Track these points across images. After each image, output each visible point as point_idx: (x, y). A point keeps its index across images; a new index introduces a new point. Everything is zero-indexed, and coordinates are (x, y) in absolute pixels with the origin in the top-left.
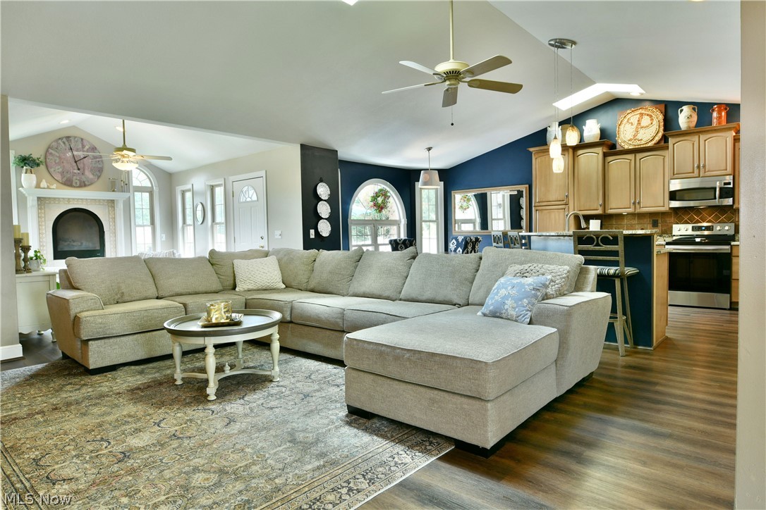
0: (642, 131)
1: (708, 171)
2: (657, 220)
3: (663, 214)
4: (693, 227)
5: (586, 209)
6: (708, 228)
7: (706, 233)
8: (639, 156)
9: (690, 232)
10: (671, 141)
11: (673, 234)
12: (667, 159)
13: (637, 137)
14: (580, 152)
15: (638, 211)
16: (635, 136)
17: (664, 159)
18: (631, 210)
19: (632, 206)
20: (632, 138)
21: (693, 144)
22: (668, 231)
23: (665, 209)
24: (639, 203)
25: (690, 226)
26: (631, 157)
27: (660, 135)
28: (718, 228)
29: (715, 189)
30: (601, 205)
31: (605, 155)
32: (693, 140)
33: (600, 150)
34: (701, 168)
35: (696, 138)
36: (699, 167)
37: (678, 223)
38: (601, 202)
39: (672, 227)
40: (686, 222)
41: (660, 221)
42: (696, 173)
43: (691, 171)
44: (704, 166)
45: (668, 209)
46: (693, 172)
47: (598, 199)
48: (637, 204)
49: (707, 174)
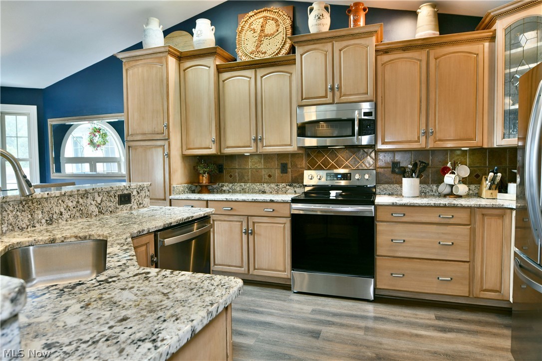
0: (266, 42)
1: (345, 95)
2: (286, 164)
3: (293, 155)
4: (327, 173)
5: (196, 147)
6: (345, 177)
7: (343, 183)
8: (261, 72)
9: (324, 182)
10: (299, 51)
11: (305, 184)
12: (294, 77)
13: (260, 49)
14: (188, 64)
15: (261, 150)
16: (258, 47)
17: (290, 77)
18: (252, 150)
19: (253, 144)
20: (254, 49)
21: (326, 55)
22: (298, 180)
23: (293, 149)
24: (261, 140)
25: (323, 173)
26: (250, 73)
27: (287, 46)
28: (357, 177)
29: (353, 121)
30: (214, 141)
31: (220, 70)
32: (326, 49)
33: (212, 63)
34: (336, 90)
35: (328, 47)
36: (332, 89)
37: (309, 169)
38: (214, 137)
39: (303, 174)
40: (320, 168)
41: (289, 166)
42: (329, 99)
43: (323, 94)
44: (339, 88)
45: (296, 149)
46: (326, 97)
47: (211, 133)
48: (259, 141)
49: (344, 99)
